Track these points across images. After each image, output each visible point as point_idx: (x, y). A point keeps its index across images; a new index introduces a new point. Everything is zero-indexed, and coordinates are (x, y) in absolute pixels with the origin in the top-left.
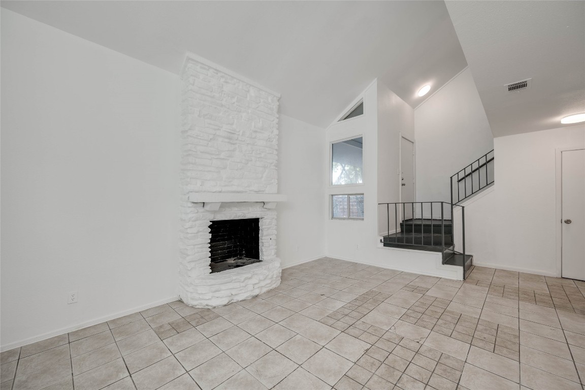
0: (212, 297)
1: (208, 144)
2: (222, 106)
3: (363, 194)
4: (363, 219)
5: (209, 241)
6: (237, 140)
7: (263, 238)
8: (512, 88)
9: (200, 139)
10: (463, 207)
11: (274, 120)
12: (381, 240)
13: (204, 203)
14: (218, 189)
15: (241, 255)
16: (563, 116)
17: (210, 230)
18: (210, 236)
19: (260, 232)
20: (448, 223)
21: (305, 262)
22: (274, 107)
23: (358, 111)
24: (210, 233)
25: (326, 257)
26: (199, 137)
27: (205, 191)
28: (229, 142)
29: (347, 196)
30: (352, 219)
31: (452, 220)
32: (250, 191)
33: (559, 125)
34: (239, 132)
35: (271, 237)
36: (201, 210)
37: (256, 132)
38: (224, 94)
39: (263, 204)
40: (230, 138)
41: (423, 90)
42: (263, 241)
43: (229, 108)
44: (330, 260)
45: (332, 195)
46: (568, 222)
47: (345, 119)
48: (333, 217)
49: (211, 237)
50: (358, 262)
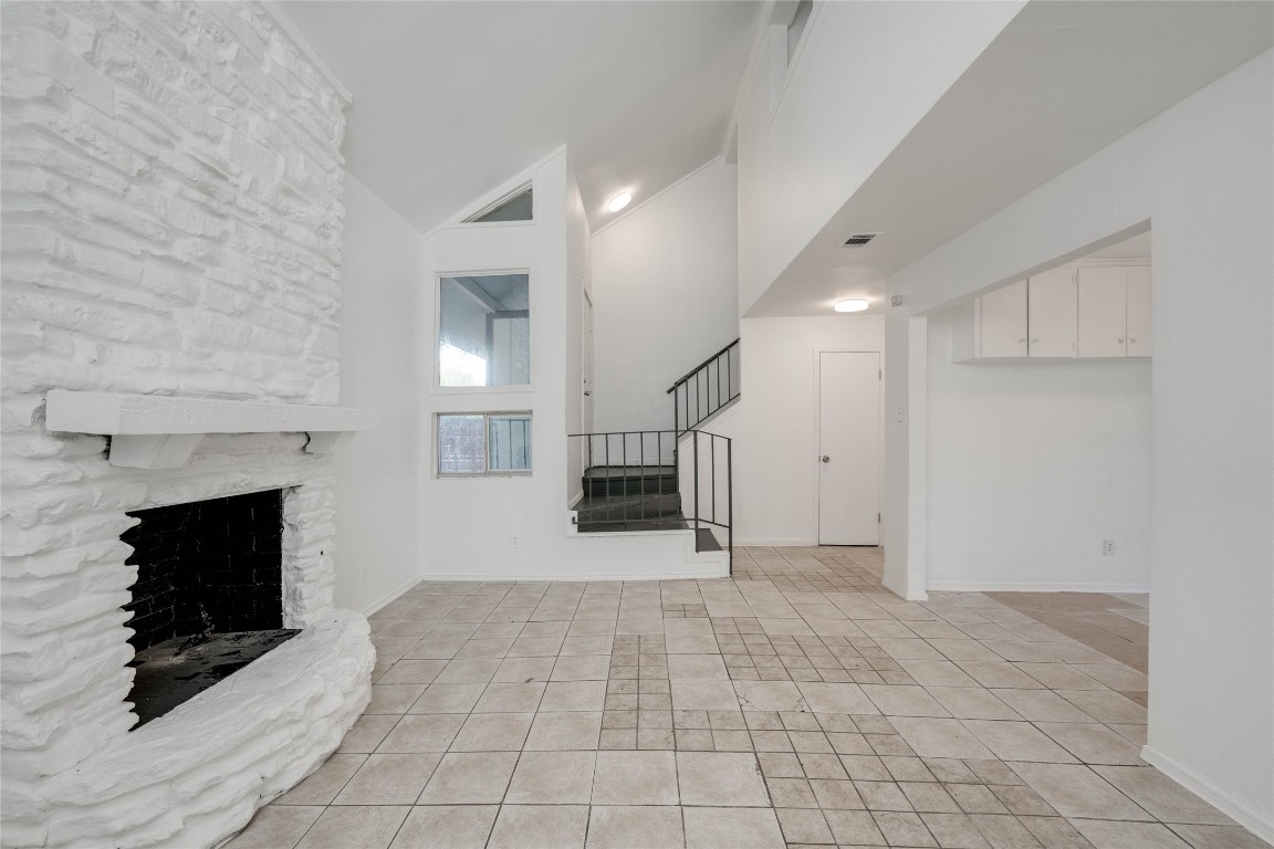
0: (187, 819)
1: (126, 190)
2: (184, 56)
3: (531, 412)
4: (530, 474)
5: (128, 598)
6: (230, 203)
7: (301, 553)
8: (851, 242)
9: (94, 159)
10: (729, 440)
11: (331, 172)
12: (574, 519)
13: (109, 438)
14: (164, 381)
15: (200, 627)
16: (837, 300)
17: (129, 550)
18: (132, 575)
19: (286, 534)
20: (670, 472)
21: (381, 607)
22: (336, 127)
23: (518, 208)
24: (128, 562)
25: (423, 582)
26: (91, 151)
27: (108, 389)
28: (203, 205)
29: (481, 417)
30: (496, 474)
31: (675, 467)
32: (269, 394)
33: (831, 312)
34: (237, 176)
35: (322, 546)
36: (98, 468)
37: (287, 192)
38: (193, 13)
39: (303, 440)
40: (204, 189)
41: (619, 199)
42: (299, 563)
43: (205, 75)
44: (447, 587)
45: (439, 415)
46: (826, 460)
47: (480, 220)
48: (439, 473)
49: (135, 578)
50: (517, 579)
